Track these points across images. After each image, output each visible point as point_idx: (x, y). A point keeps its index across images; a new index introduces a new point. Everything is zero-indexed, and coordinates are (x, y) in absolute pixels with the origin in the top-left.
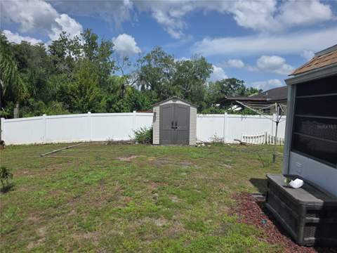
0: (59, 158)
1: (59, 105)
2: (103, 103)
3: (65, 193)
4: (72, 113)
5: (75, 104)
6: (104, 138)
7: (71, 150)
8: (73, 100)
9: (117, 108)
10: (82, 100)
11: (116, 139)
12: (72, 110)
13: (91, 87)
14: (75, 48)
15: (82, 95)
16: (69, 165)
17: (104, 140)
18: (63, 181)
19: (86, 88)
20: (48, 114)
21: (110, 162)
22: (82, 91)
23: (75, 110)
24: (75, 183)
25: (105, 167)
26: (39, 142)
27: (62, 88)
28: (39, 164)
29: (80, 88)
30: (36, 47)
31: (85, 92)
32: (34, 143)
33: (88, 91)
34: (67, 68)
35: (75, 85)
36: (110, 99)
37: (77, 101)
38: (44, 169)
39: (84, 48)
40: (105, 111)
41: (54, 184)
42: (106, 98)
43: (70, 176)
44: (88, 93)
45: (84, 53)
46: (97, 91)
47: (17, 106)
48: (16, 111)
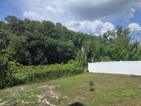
0: (109, 80)
1: (108, 57)
2: (127, 56)
3: (114, 98)
4: (112, 61)
5: (113, 57)
6: (129, 73)
7: (113, 77)
8: (113, 55)
9: (135, 58)
10: (117, 55)
11: (136, 74)
12: (113, 59)
13: (121, 49)
14: (113, 34)
15: (117, 53)
16: (114, 85)
17: (129, 74)
18: (113, 92)
19: (119, 50)
20: (103, 62)
21: (135, 86)
22: (117, 51)
23: (114, 60)
24: (118, 94)
25: (133, 89)
26: (100, 72)
27: (108, 50)
28: (101, 82)
29: (116, 50)
30: (99, 37)
31: (118, 51)
32: (98, 72)
33: (120, 51)
34: (110, 42)
35: (114, 49)
36: (131, 54)
37: (115, 56)
38: (104, 84)
39: (117, 33)
40: (128, 60)
41: (109, 92)
42: (129, 54)
43: (115, 90)
44: (119, 52)
45: (117, 35)
46: (124, 51)
47: (93, 58)
48: (93, 60)
